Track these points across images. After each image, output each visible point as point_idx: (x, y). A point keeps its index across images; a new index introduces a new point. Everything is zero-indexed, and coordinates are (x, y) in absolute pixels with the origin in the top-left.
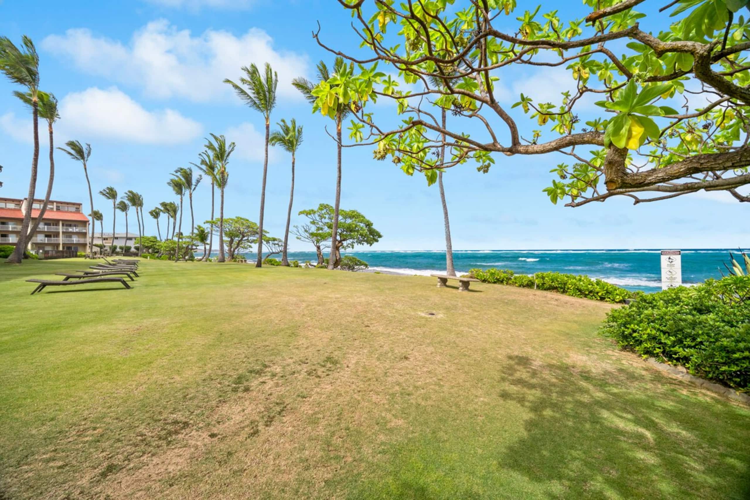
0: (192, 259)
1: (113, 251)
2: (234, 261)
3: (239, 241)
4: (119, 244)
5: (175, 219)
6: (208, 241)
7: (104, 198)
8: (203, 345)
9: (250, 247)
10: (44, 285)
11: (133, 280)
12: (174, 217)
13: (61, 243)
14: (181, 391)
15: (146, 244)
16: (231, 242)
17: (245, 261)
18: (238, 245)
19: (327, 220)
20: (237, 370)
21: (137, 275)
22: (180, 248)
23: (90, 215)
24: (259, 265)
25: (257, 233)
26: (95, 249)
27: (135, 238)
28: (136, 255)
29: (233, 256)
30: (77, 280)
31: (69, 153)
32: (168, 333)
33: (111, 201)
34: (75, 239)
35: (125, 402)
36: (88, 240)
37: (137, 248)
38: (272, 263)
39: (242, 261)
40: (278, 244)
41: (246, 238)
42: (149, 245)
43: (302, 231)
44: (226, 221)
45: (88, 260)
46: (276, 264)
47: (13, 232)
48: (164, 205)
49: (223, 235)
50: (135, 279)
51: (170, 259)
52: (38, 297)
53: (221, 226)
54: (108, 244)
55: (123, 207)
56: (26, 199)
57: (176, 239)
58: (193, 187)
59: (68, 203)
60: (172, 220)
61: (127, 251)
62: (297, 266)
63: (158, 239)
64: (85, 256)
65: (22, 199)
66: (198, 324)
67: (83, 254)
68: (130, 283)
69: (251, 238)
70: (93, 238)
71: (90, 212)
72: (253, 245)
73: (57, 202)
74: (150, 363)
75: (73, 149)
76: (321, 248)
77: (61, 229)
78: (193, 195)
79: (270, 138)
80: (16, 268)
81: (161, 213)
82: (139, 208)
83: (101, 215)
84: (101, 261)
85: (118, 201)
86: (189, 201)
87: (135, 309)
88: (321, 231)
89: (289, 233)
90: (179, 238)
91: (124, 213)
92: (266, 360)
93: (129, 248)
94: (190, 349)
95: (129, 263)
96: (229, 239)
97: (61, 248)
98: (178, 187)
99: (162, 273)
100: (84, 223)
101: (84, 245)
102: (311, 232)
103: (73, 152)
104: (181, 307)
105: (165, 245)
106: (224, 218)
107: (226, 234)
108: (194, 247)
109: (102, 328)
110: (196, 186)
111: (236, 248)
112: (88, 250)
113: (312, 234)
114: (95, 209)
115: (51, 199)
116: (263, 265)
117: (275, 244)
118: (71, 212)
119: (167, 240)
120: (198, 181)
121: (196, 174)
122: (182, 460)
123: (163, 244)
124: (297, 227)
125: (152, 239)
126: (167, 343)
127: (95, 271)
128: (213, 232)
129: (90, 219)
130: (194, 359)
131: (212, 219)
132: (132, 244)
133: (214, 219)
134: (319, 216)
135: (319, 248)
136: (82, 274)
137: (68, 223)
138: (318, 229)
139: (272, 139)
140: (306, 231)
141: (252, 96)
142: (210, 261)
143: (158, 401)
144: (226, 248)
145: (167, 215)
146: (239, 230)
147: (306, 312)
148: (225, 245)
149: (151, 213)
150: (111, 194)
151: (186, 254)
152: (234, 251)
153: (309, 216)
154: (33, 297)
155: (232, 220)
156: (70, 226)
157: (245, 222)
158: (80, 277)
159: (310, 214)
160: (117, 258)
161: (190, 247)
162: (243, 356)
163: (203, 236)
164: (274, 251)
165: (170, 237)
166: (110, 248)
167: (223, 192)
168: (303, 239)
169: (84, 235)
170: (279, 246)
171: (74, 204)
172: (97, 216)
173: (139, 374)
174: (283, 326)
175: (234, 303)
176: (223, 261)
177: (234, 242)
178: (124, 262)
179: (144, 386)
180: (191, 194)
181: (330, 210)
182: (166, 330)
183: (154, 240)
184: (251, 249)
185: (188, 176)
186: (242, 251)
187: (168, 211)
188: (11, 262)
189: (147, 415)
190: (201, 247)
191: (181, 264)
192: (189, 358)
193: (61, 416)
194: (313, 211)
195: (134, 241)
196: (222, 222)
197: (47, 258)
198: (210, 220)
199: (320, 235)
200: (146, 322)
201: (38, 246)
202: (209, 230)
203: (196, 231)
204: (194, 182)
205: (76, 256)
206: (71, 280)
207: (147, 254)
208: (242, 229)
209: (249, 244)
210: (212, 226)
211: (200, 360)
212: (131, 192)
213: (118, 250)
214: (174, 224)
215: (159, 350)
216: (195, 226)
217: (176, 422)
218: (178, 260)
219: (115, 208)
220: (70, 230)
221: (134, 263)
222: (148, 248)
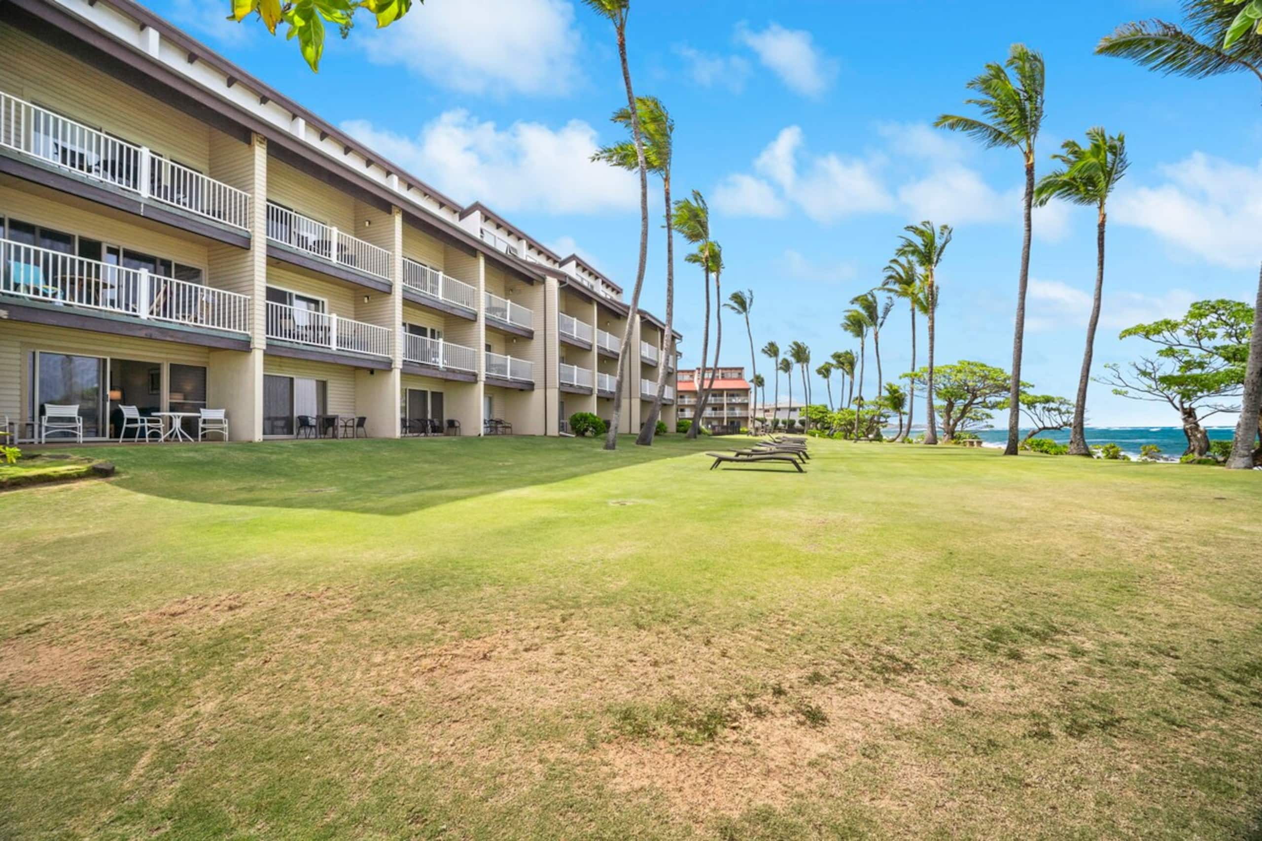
0: (878, 438)
1: (775, 427)
2: (956, 443)
3: (966, 406)
4: (782, 416)
5: (853, 377)
6: (906, 409)
7: (765, 356)
8: (920, 563)
9: (989, 416)
10: (720, 460)
11: (804, 463)
12: (851, 372)
13: (725, 416)
14: (896, 619)
15: (814, 417)
16: (951, 405)
17: (979, 443)
18: (963, 412)
19: (1220, 341)
20: (991, 618)
21: (808, 458)
22: (860, 421)
23: (752, 381)
24: (1012, 450)
25: (1008, 390)
26: (758, 424)
27: (800, 409)
28: (802, 431)
29: (952, 434)
30: (745, 457)
31: (733, 308)
32: (864, 535)
33: (773, 359)
34: (738, 412)
35: (823, 606)
36: (751, 413)
37: (802, 423)
38: (1042, 449)
39: (972, 443)
40: (1058, 409)
41: (979, 400)
42: (818, 417)
43: (1130, 376)
44: (939, 371)
45: (750, 437)
46: (1053, 451)
47: (688, 406)
48: (837, 356)
49: (934, 396)
50: (806, 461)
51: (845, 438)
52: (715, 472)
53: (931, 380)
54: (770, 417)
55: (786, 366)
56: (699, 369)
57: (854, 407)
58: (880, 321)
59: (731, 369)
60: (848, 378)
61: (790, 427)
62: (1115, 457)
63: (829, 408)
64: (748, 433)
65: (694, 368)
66: (909, 531)
67: (746, 430)
68: (802, 466)
69: (992, 399)
70: (755, 410)
71: (752, 377)
72: (994, 412)
73: (722, 369)
74: (845, 568)
75: (736, 302)
76: (1199, 414)
77: (725, 400)
78: (879, 335)
79: (1035, 189)
80: (693, 443)
81: (833, 370)
82: (805, 365)
83: (763, 380)
84: (767, 438)
85: (781, 357)
86: (875, 345)
87: (815, 497)
88: (1197, 371)
89: (1091, 383)
90: (860, 406)
91: (787, 374)
92: (1055, 619)
93: (793, 422)
94: (901, 564)
95: (796, 441)
96: (946, 403)
97: (725, 423)
98: (856, 326)
99: (839, 456)
100: (746, 391)
101: (746, 419)
102: (1159, 374)
103: (736, 306)
104: (877, 503)
105: (840, 416)
106: (935, 365)
107: (938, 394)
108: (882, 419)
109: (782, 513)
110: (884, 318)
111: (959, 419)
112: (750, 425)
113: (1168, 381)
114: (757, 373)
115: (719, 366)
116: (1020, 452)
117: (1049, 410)
118: (734, 379)
119: (842, 409)
120: (887, 310)
121: (882, 299)
122: (910, 713)
123: (836, 414)
124: (1114, 367)
125: (821, 409)
126: (864, 549)
127: (762, 448)
128: (915, 393)
129: (752, 385)
130: (910, 580)
131: (913, 370)
132: (796, 417)
133: (917, 370)
134: (1189, 333)
135: (1189, 414)
136: (749, 451)
137: (732, 393)
138: (1188, 365)
139: (1041, 191)
140: (1144, 373)
141: (990, 123)
142: (910, 442)
143: (863, 620)
144: (940, 421)
145: (841, 370)
146: (966, 384)
147: (1158, 550)
148: (936, 414)
149: (819, 372)
150: (772, 350)
151: (870, 429)
152: (955, 424)
153: (1156, 337)
154: (711, 472)
155: (952, 368)
156: (733, 395)
157: (976, 369)
158: (748, 454)
159: (1159, 332)
160: (781, 435)
161: (876, 419)
162: (1001, 599)
163: (897, 401)
164: (1048, 425)
165: (845, 405)
166: (772, 422)
167: (932, 319)
168: (1132, 393)
169: (745, 406)
170: (1060, 412)
171: (736, 369)
172: (759, 381)
173: (834, 578)
174: (1089, 567)
175: (967, 509)
176: (934, 441)
177: (955, 409)
178: (789, 440)
179: (843, 595)
180: (876, 334)
181: (1233, 315)
182: (859, 530)
183: (824, 411)
184: (990, 422)
185: (871, 308)
186: (971, 426)
187: (841, 364)
188: (688, 438)
189: (852, 632)
190: (894, 421)
191: (863, 446)
192: (902, 577)
193: (760, 597)
194: (1167, 323)
195: (798, 412)
196: (931, 372)
197: (715, 434)
198: (909, 371)
199: (1195, 379)
200: (832, 516)
201: (709, 420)
202: (908, 388)
203: (885, 393)
204: (880, 311)
205: (739, 433)
206: (740, 457)
207: (814, 430)
208: (970, 384)
209: (987, 411)
210: (913, 382)
211: (919, 583)
212: (796, 344)
213: (781, 425)
214: (852, 384)
215: (855, 554)
216: (884, 384)
217: (892, 657)
218: (858, 439)
219: (777, 369)
220: (734, 401)
221: (802, 442)
222: (816, 421)
